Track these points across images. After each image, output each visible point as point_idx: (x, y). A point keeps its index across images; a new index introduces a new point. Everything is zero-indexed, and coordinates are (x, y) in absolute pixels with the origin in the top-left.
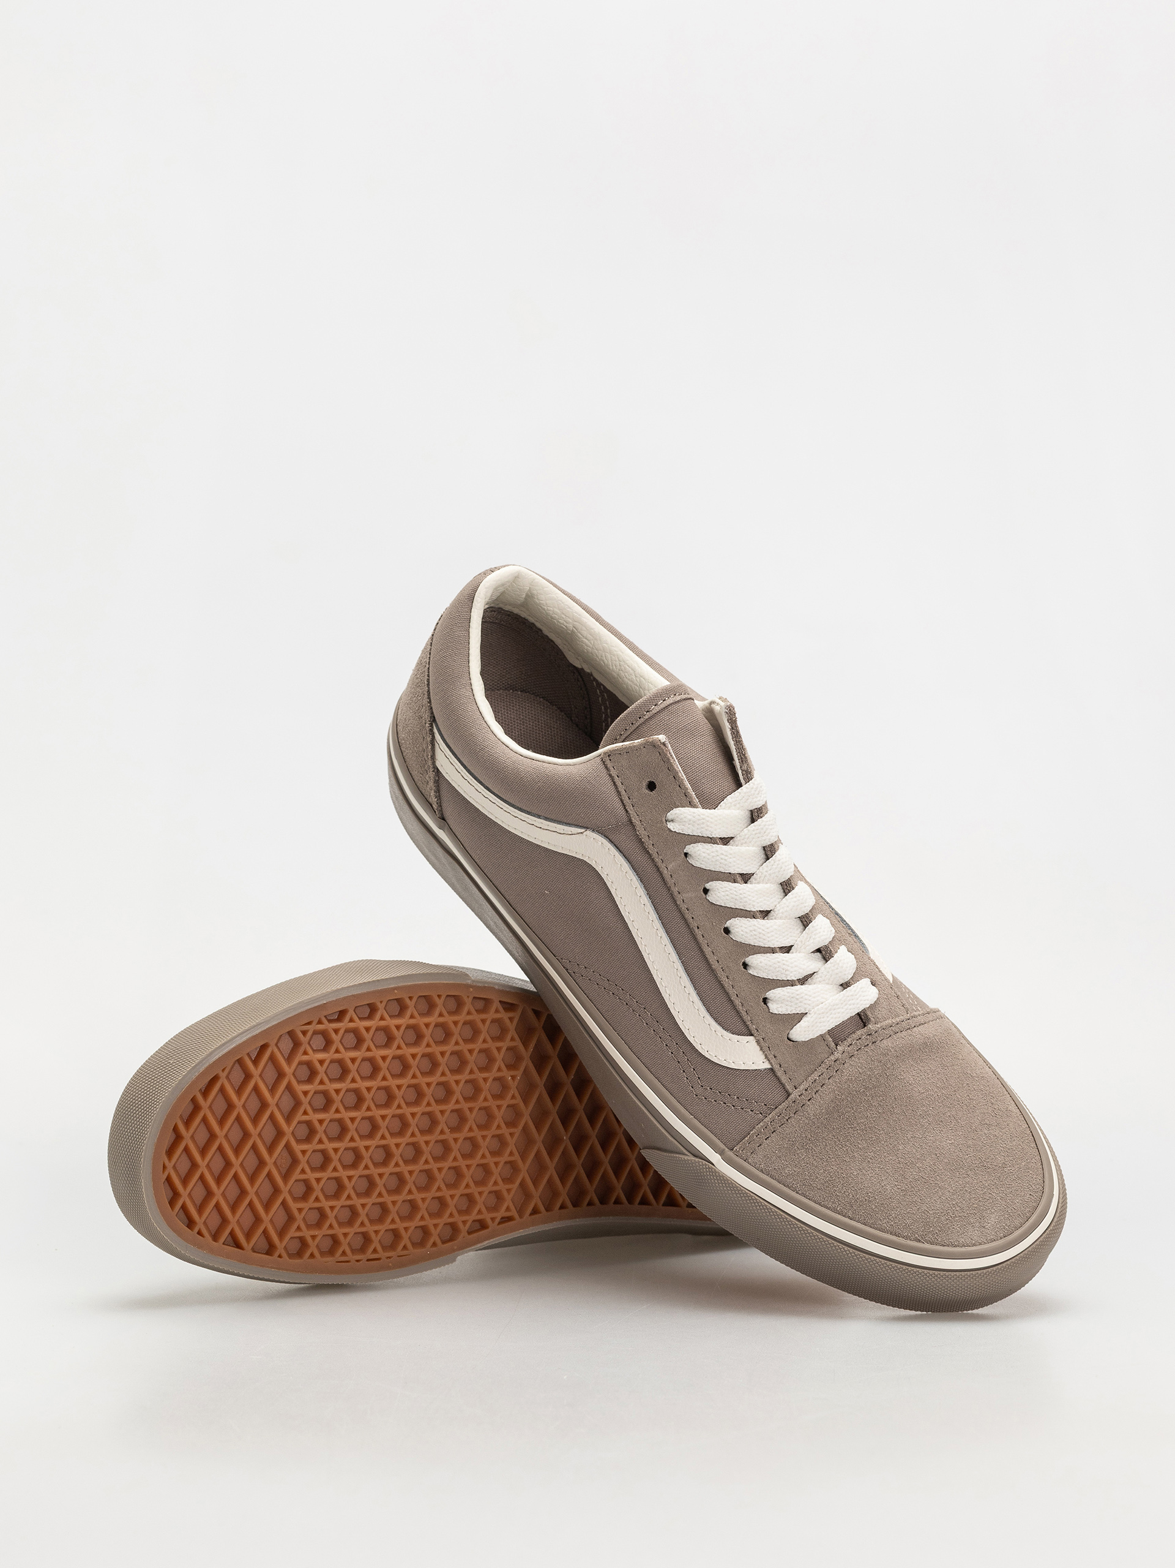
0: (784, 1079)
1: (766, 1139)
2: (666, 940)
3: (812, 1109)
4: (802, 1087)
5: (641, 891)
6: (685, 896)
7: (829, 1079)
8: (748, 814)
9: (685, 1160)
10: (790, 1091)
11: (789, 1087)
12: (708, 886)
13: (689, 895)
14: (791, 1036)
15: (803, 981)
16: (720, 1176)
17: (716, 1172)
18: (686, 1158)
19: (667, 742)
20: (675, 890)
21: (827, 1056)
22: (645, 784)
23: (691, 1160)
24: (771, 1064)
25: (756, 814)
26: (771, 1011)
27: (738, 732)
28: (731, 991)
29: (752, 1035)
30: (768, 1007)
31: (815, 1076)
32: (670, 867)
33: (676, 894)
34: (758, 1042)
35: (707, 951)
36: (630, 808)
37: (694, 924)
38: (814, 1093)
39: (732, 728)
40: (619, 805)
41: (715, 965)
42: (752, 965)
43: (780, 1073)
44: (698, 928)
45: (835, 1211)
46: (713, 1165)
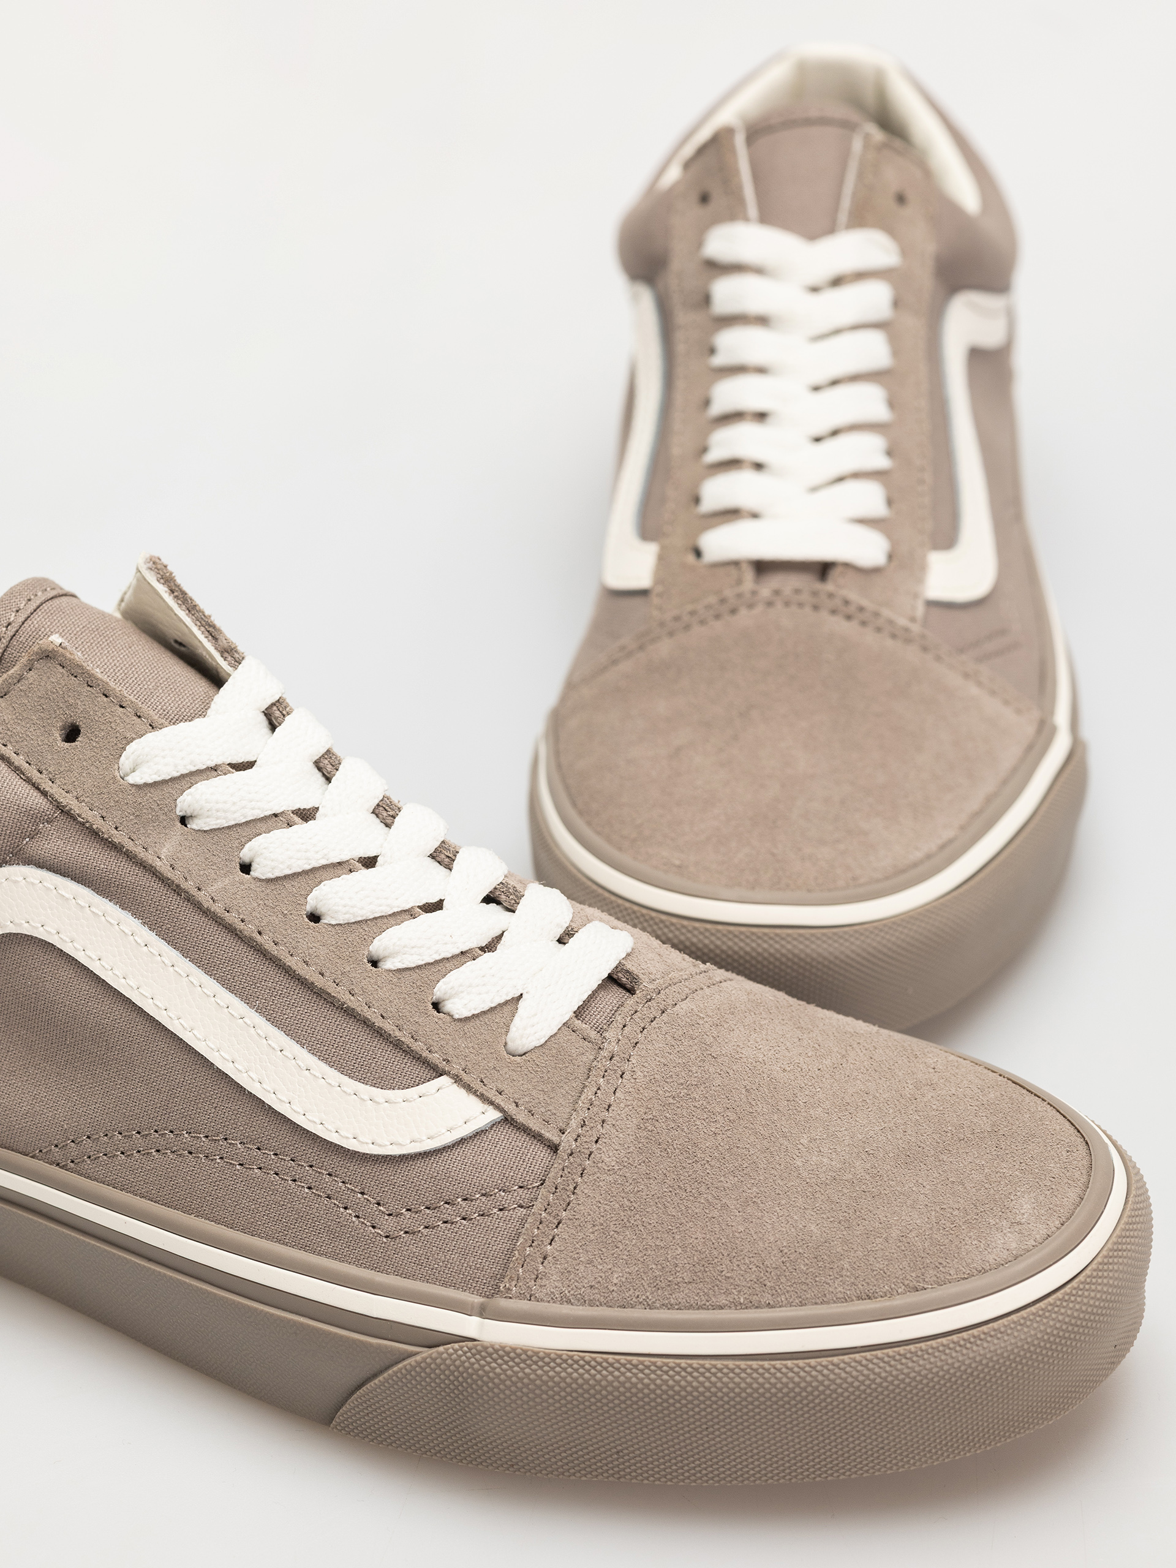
0: (534, 1124)
1: (550, 1244)
2: (211, 985)
3: (608, 1155)
4: (574, 1123)
5: (130, 923)
6: (213, 889)
7: (614, 1093)
8: (263, 718)
9: (418, 1364)
10: (555, 1139)
11: (551, 1135)
12: (246, 854)
13: (219, 885)
14: (511, 1046)
15: (490, 947)
16: (496, 1351)
17: (485, 1348)
18: (418, 1358)
19: (66, 644)
20: (189, 886)
21: (592, 1057)
22: (57, 735)
23: (430, 1356)
24: (498, 1107)
25: (277, 714)
26: (456, 1016)
27: (184, 593)
28: (368, 1013)
29: (441, 1073)
30: (449, 1014)
31: (589, 1093)
32: (164, 852)
33: (193, 891)
34: (457, 1080)
35: (292, 962)
36: (47, 786)
37: (249, 929)
38: (599, 1127)
39: (172, 591)
40: (25, 789)
41: (319, 982)
42: (386, 953)
43: (521, 1117)
44: (260, 933)
45: (737, 1305)
46: (474, 1340)
